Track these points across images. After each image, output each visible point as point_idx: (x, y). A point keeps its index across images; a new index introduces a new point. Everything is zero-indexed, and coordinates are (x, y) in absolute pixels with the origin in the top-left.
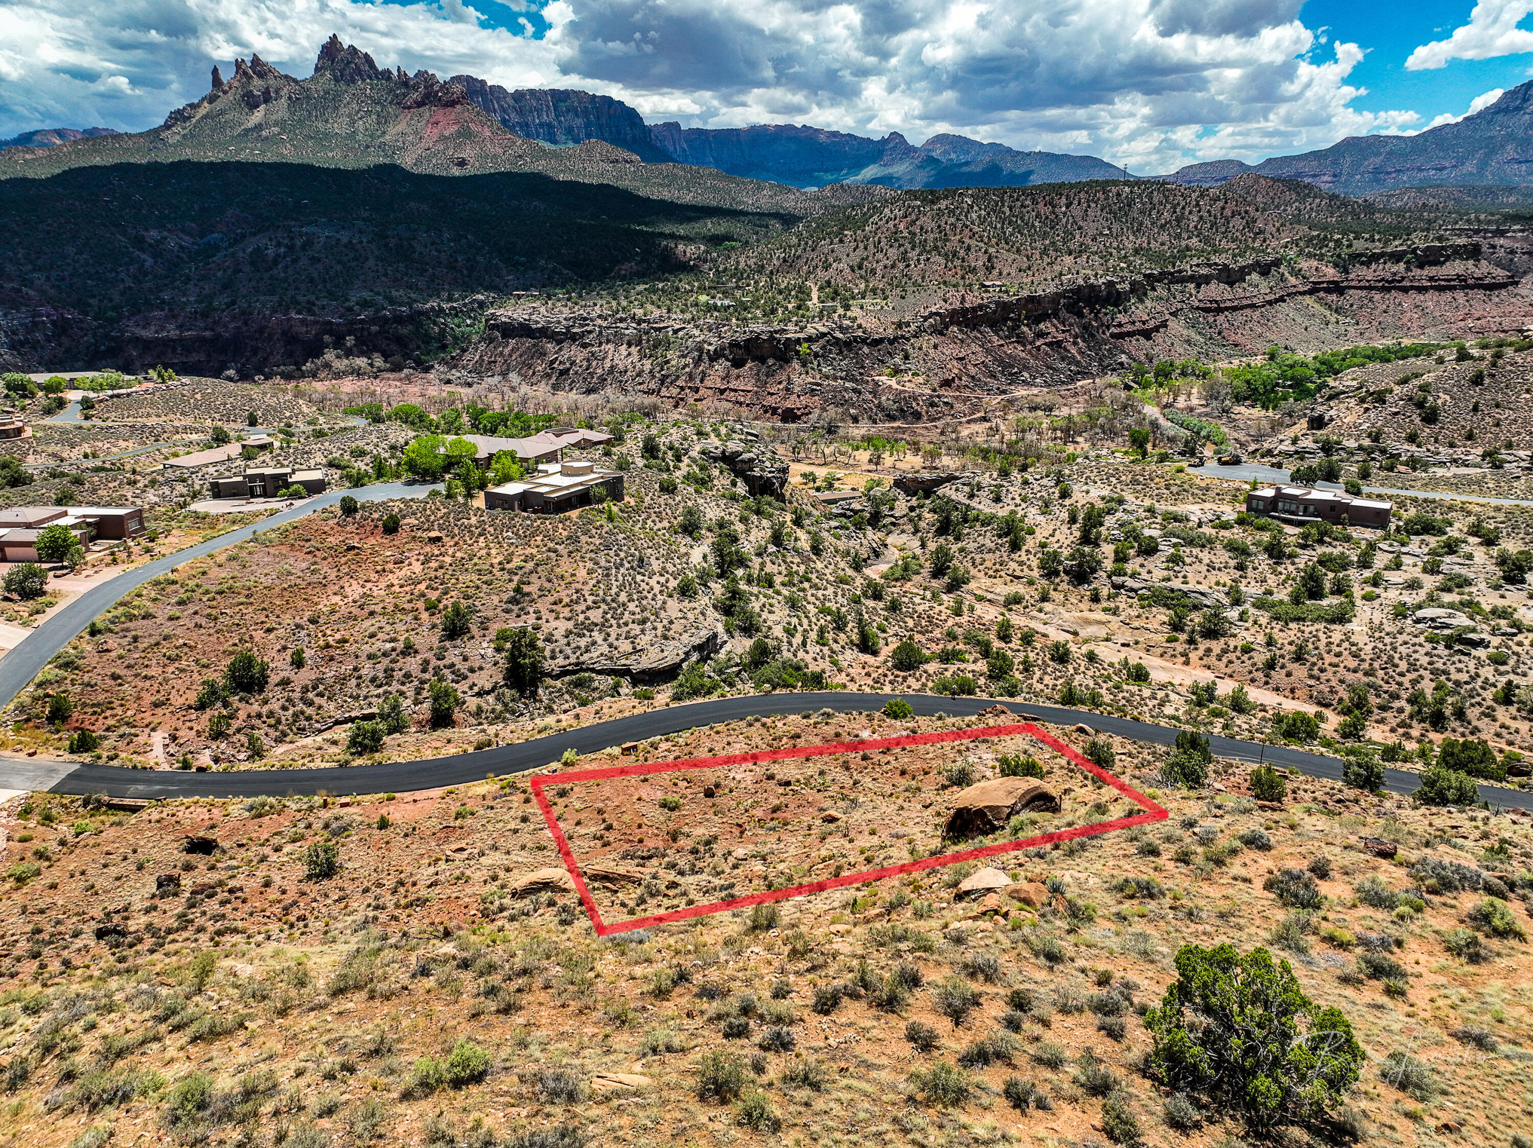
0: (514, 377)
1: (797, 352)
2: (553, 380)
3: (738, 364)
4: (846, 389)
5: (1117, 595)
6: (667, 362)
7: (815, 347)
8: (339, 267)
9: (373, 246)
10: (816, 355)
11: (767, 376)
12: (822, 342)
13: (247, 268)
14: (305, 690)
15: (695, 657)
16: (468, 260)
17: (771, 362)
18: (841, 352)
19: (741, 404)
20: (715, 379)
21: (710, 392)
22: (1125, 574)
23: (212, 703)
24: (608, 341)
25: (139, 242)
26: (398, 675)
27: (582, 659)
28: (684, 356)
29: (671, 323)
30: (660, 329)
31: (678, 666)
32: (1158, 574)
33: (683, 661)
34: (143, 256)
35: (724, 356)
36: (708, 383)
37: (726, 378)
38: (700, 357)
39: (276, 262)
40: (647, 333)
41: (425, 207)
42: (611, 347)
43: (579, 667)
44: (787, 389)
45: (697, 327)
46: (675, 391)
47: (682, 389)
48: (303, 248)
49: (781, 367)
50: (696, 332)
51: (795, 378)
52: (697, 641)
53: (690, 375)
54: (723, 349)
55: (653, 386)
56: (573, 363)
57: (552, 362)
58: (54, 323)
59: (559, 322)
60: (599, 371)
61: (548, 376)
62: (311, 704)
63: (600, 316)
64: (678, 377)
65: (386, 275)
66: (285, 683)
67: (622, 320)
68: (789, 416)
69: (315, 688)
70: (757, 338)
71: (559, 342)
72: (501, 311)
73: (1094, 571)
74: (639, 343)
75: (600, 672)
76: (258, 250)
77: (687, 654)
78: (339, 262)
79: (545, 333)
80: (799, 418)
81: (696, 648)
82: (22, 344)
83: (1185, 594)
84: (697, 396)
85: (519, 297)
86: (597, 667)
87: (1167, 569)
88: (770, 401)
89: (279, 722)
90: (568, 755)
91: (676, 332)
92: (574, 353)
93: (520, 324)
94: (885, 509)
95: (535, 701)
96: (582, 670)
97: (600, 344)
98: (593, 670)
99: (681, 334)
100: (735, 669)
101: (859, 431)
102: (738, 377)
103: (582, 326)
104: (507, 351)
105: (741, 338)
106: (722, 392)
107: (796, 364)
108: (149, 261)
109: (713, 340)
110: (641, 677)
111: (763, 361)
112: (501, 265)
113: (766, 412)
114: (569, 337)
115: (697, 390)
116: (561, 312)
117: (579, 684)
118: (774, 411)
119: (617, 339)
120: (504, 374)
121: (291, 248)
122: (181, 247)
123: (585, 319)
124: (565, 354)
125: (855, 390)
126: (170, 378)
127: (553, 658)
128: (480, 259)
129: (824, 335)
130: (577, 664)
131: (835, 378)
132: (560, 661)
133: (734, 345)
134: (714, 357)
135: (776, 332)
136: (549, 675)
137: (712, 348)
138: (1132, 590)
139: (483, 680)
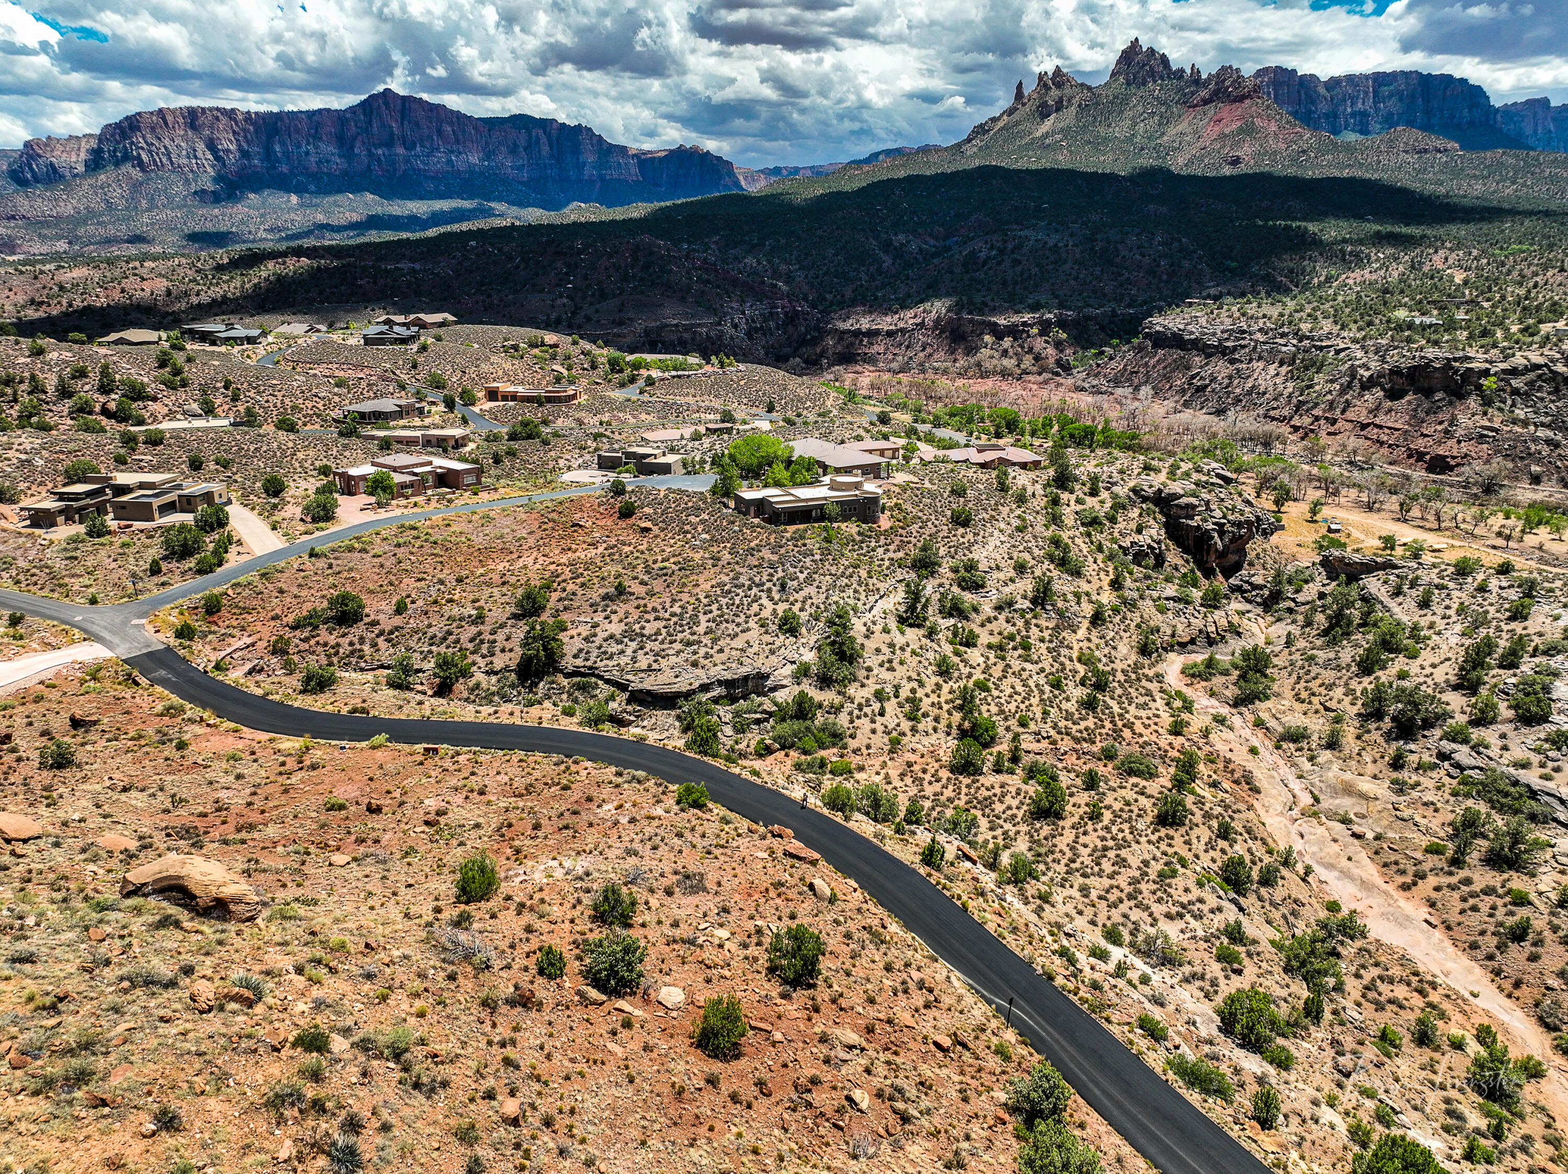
0: (1146, 391)
1: (1479, 387)
2: (1186, 397)
3: (1394, 395)
4: (1535, 440)
5: (1434, 767)
6: (1309, 387)
7: (1517, 383)
8: (1035, 270)
9: (1077, 250)
10: (1515, 392)
11: (1427, 413)
12: (1531, 376)
13: (958, 270)
14: (381, 633)
15: (718, 691)
16: (1172, 265)
17: (1439, 396)
18: (1557, 391)
19: (1382, 443)
20: (1359, 412)
21: (1349, 426)
22: (1465, 741)
23: (305, 626)
24: (1260, 358)
25: (887, 246)
26: (452, 638)
27: (599, 664)
28: (1332, 381)
29: (1339, 341)
30: (1321, 348)
31: (688, 695)
32: (1518, 752)
33: (694, 692)
34: (885, 257)
35: (1380, 384)
36: (1350, 415)
37: (1375, 411)
38: (1350, 383)
39: (985, 263)
40: (1305, 351)
41: (1164, 210)
42: (1261, 364)
43: (592, 672)
44: (1446, 432)
45: (1363, 347)
46: (1307, 420)
47: (1317, 418)
48: (1013, 252)
49: (1451, 403)
50: (1359, 354)
51: (1463, 419)
52: (728, 676)
53: (1331, 403)
54: (1381, 375)
55: (1286, 412)
56: (1213, 380)
57: (1193, 377)
58: (786, 314)
59: (1214, 334)
60: (1238, 391)
61: (1183, 391)
62: (374, 645)
63: (1260, 330)
64: (1316, 405)
65: (1075, 279)
66: (375, 623)
67: (1283, 335)
68: (1439, 465)
69: (391, 633)
70: (1427, 365)
71: (1209, 356)
72: (1160, 320)
73: (1428, 724)
74: (1292, 362)
75: (608, 682)
76: (973, 252)
77: (705, 688)
78: (1038, 265)
79: (1198, 346)
80: (1451, 468)
81: (720, 683)
82: (757, 330)
83: (1533, 794)
84: (1332, 429)
85: (1190, 305)
86: (607, 676)
87: (1537, 751)
88: (1420, 444)
89: (337, 653)
90: (380, 738)
91: (1338, 352)
92: (1221, 369)
93: (1174, 334)
94: (1289, 590)
95: (531, 691)
96: (593, 675)
97: (1251, 360)
98: (601, 677)
99: (1342, 354)
100: (758, 716)
101: (1525, 493)
102: (1390, 411)
103: (1238, 339)
104: (1152, 362)
105: (1405, 364)
106: (1364, 427)
107: (1473, 402)
108: (887, 261)
109: (1373, 365)
110: (642, 696)
111: (1428, 393)
112: (1208, 270)
113: (1410, 457)
114: (1222, 351)
115: (1334, 422)
116: (1222, 323)
117: (583, 688)
118: (1420, 456)
119: (1271, 356)
120: (1137, 389)
121: (1002, 251)
122: (921, 250)
123: (1244, 332)
124: (1210, 369)
125: (1548, 442)
126: (730, 365)
127: (575, 656)
128: (1186, 264)
129: (1538, 367)
130: (590, 668)
131: (1525, 423)
132: (579, 662)
133: (1395, 372)
134: (1368, 385)
135: (1455, 359)
136: (561, 671)
137: (1367, 374)
138: (1458, 766)
139: (499, 662)
